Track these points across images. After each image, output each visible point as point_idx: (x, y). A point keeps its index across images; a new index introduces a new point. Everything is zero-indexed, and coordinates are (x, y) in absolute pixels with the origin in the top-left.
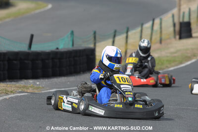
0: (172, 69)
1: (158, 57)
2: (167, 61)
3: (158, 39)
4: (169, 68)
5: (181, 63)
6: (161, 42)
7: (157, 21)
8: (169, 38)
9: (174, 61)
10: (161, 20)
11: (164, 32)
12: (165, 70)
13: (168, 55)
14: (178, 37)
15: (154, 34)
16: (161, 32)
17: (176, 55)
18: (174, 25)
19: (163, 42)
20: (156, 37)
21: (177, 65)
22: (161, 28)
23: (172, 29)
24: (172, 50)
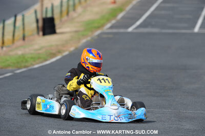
0: (36, 66)
1: (23, 54)
2: (32, 58)
3: (21, 36)
4: (34, 65)
5: (46, 60)
6: (24, 38)
7: (19, 18)
8: (32, 35)
9: (39, 58)
10: (23, 16)
11: (26, 29)
12: (30, 68)
13: (32, 52)
14: (41, 33)
15: (16, 30)
16: (24, 29)
17: (40, 52)
18: (37, 21)
19: (26, 39)
20: (19, 34)
21: (42, 62)
22: (23, 24)
23: (35, 25)
24: (36, 47)
